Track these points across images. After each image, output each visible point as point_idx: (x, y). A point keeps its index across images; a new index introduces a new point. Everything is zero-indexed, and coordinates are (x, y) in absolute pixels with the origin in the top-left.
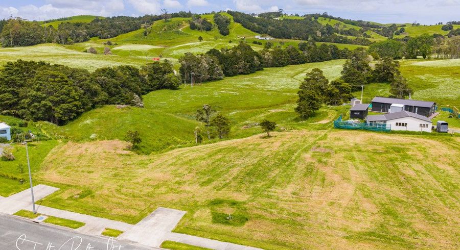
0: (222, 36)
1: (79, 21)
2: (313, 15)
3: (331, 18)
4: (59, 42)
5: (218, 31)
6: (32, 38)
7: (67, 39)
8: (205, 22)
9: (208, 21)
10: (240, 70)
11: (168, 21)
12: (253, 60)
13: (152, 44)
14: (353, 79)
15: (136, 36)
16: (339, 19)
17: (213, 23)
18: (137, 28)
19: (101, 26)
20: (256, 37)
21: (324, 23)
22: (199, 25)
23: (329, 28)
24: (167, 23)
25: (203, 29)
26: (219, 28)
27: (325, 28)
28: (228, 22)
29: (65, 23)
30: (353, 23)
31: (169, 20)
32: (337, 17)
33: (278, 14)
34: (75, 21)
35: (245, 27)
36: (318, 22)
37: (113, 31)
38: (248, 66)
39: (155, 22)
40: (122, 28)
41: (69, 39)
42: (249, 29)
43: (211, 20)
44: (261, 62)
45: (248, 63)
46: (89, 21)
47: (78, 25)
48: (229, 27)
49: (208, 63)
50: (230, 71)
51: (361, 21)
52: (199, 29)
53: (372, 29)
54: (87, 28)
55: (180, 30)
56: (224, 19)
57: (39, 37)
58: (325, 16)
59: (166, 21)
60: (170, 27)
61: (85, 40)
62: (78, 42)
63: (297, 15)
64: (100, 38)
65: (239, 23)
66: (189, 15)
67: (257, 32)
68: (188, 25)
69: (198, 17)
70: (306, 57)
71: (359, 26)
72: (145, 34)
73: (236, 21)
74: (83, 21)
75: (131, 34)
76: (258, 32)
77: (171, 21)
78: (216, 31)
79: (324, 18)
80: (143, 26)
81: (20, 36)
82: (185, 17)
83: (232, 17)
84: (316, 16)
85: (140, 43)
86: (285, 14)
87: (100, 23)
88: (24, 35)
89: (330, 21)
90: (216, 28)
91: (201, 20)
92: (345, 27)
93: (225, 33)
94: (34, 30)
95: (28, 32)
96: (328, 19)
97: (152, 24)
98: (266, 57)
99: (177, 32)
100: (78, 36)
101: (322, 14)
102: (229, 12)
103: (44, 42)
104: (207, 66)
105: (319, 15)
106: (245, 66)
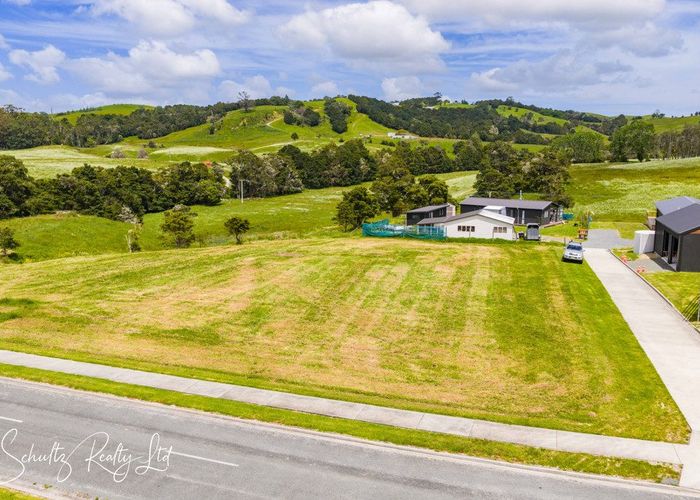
0: (336, 134)
1: (111, 112)
2: (490, 103)
3: (520, 106)
4: (72, 144)
5: (330, 126)
6: (28, 137)
7: (85, 140)
8: (309, 112)
9: (316, 110)
10: (333, 180)
11: (250, 111)
12: (358, 164)
13: (220, 147)
14: (492, 186)
15: (198, 135)
16: (533, 108)
17: (322, 115)
18: (200, 121)
19: (144, 119)
20: (389, 135)
21: (505, 113)
22: (299, 117)
23: (513, 121)
24: (248, 115)
25: (306, 122)
26: (331, 122)
27: (506, 122)
28: (347, 112)
29: (87, 115)
30: (556, 114)
31: (251, 109)
32: (529, 105)
33: (434, 101)
34: (104, 113)
35: (374, 120)
36: (497, 113)
37: (162, 127)
38: (346, 173)
39: (229, 113)
40: (177, 122)
41: (90, 139)
42: (380, 123)
43: (319, 109)
44: (372, 168)
45: (346, 167)
46: (127, 113)
47: (108, 118)
48: (347, 119)
49: (276, 166)
50: (315, 180)
51: (571, 112)
52: (299, 124)
53: (586, 123)
54: (120, 122)
55: (268, 124)
56: (340, 108)
57: (40, 134)
58: (510, 103)
59: (247, 111)
60: (252, 121)
61: (116, 141)
62: (103, 143)
63: (465, 103)
64: (140, 138)
65: (365, 113)
66: (286, 101)
67: (393, 128)
68: (281, 117)
69: (299, 104)
70: (454, 162)
71: (564, 118)
72: (212, 132)
73: (362, 110)
74: (117, 113)
75: (190, 131)
76: (395, 128)
77: (254, 111)
78: (326, 126)
79: (507, 107)
80: (209, 118)
81: (10, 134)
82: (278, 105)
83: (354, 105)
84: (495, 104)
85: (201, 145)
86: (446, 101)
87: (143, 115)
88: (15, 132)
89: (517, 110)
90: (328, 121)
91: (304, 109)
92: (541, 119)
93: (339, 128)
94: (33, 124)
95: (23, 127)
96: (514, 109)
97: (224, 115)
98: (384, 160)
99: (264, 127)
100: (104, 134)
101: (504, 100)
102: (351, 98)
103: (48, 144)
104: (273, 171)
105: (501, 102)
106: (342, 172)
